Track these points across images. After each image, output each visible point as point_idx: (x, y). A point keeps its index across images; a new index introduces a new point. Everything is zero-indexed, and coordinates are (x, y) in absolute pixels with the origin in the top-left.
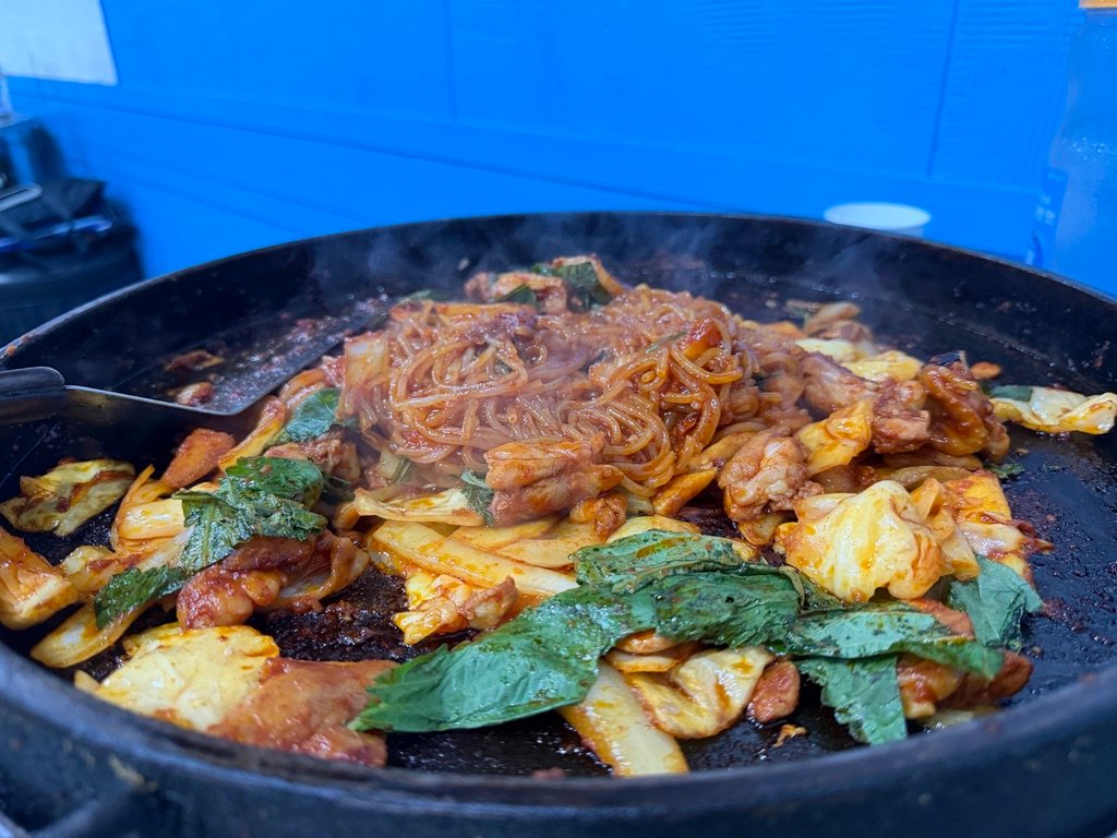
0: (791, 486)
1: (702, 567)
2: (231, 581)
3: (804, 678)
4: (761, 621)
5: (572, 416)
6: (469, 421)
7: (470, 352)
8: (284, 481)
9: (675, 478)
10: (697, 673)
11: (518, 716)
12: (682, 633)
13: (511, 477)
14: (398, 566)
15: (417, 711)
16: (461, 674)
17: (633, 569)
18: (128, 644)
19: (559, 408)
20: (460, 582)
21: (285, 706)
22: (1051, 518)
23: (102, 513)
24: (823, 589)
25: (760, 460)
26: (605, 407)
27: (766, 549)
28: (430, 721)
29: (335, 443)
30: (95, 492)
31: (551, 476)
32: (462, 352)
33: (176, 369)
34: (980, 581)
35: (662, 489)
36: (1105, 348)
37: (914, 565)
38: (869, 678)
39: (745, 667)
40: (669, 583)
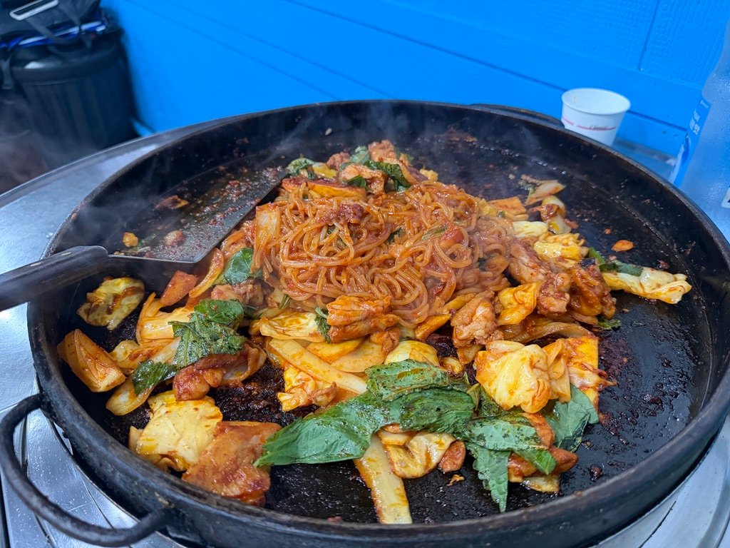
0: (487, 333)
1: (429, 387)
2: (198, 375)
3: (468, 452)
4: (452, 421)
5: (377, 279)
6: (321, 279)
7: (324, 230)
8: (224, 316)
9: (429, 318)
10: (418, 444)
11: (331, 461)
12: (412, 428)
13: (341, 320)
14: (282, 362)
15: (286, 454)
16: (307, 435)
17: (394, 387)
18: (150, 402)
19: (371, 272)
20: (311, 378)
21: (225, 454)
22: (625, 360)
23: (130, 315)
24: (491, 398)
25: (472, 316)
26: (396, 273)
27: (469, 367)
28: (292, 458)
29: (250, 286)
30: (125, 301)
31: (361, 320)
32: (320, 229)
33: (161, 208)
34: (570, 404)
35: (420, 324)
36: (693, 245)
37: (533, 399)
38: (496, 460)
39: (440, 444)
40: (411, 398)
